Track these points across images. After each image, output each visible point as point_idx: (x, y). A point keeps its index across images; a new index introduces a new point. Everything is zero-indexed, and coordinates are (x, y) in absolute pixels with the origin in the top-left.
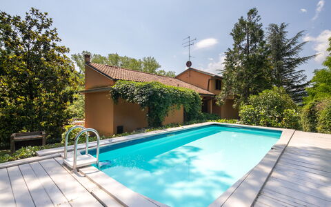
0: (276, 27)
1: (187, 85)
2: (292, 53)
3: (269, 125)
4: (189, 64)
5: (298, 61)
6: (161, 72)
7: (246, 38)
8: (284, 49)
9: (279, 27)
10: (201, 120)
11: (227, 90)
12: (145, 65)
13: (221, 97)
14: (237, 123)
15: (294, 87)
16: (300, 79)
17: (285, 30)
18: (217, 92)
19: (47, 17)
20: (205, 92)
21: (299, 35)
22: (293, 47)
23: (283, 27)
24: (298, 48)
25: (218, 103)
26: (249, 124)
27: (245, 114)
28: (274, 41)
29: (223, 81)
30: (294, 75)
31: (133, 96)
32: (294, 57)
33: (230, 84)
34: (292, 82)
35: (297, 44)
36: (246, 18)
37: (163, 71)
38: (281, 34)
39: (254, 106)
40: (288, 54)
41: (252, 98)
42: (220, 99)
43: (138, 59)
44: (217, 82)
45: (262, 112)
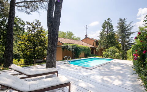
0: (122, 20)
1: (86, 44)
2: (128, 30)
3: (111, 58)
4: (86, 36)
5: (131, 33)
6: (74, 37)
7: (107, 28)
8: (125, 28)
9: (123, 20)
10: (90, 56)
11: (100, 46)
12: (68, 34)
13: (98, 48)
14: (102, 58)
15: (130, 44)
16: (132, 40)
17: (125, 21)
18: (97, 46)
19: (39, 22)
20: (92, 47)
21: (131, 23)
22: (129, 28)
23: (124, 19)
24: (130, 28)
25: (97, 51)
26: (106, 57)
27: (104, 55)
28: (121, 25)
29: (99, 43)
30: (129, 39)
31: (69, 49)
32: (129, 32)
33: (101, 44)
34: (129, 42)
35: (131, 27)
36: (107, 21)
37: (75, 37)
38: (124, 22)
39: (107, 52)
40: (127, 30)
41: (107, 49)
42: (97, 49)
43: (65, 32)
44: (97, 43)
45: (109, 54)
